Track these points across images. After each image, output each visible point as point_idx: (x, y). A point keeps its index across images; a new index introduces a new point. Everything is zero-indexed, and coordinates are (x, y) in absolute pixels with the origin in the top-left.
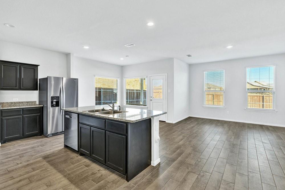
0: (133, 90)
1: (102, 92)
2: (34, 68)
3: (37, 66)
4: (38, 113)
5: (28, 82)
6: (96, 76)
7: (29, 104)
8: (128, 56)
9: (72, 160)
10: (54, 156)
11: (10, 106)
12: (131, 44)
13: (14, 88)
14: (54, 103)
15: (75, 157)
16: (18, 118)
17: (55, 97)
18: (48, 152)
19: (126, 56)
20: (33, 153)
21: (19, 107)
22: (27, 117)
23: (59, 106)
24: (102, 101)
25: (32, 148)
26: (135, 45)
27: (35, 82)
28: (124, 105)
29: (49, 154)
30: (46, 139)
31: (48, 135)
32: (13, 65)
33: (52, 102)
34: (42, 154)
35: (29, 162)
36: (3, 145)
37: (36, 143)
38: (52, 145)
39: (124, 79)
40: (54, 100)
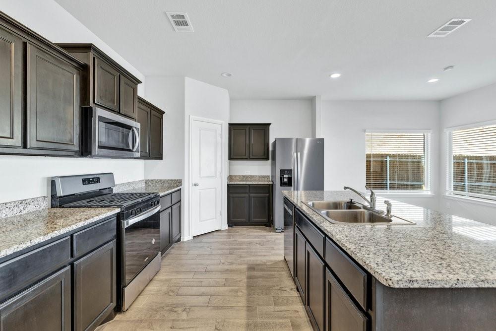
0: (481, 158)
1: (388, 162)
2: (264, 128)
3: (269, 124)
4: (266, 193)
5: (257, 149)
6: (366, 131)
7: (261, 179)
8: (451, 67)
9: (279, 292)
10: (262, 270)
11: (242, 181)
12: (454, 23)
13: (243, 157)
14: (286, 180)
15: (288, 290)
16: (244, 197)
17: (286, 170)
18: (260, 259)
19: (446, 69)
20: (244, 252)
21: (244, 183)
22: (254, 197)
23: (291, 186)
24: (389, 182)
25: (249, 244)
26: (467, 21)
27: (266, 149)
28: (447, 194)
29: (259, 262)
30: (272, 235)
31: (277, 229)
32: (242, 128)
33: (281, 179)
34: (252, 259)
35: (231, 266)
36: (230, 228)
37: (258, 238)
38: (273, 249)
39: (447, 132)
40: (285, 176)
